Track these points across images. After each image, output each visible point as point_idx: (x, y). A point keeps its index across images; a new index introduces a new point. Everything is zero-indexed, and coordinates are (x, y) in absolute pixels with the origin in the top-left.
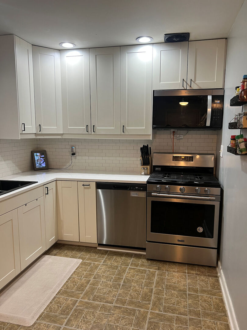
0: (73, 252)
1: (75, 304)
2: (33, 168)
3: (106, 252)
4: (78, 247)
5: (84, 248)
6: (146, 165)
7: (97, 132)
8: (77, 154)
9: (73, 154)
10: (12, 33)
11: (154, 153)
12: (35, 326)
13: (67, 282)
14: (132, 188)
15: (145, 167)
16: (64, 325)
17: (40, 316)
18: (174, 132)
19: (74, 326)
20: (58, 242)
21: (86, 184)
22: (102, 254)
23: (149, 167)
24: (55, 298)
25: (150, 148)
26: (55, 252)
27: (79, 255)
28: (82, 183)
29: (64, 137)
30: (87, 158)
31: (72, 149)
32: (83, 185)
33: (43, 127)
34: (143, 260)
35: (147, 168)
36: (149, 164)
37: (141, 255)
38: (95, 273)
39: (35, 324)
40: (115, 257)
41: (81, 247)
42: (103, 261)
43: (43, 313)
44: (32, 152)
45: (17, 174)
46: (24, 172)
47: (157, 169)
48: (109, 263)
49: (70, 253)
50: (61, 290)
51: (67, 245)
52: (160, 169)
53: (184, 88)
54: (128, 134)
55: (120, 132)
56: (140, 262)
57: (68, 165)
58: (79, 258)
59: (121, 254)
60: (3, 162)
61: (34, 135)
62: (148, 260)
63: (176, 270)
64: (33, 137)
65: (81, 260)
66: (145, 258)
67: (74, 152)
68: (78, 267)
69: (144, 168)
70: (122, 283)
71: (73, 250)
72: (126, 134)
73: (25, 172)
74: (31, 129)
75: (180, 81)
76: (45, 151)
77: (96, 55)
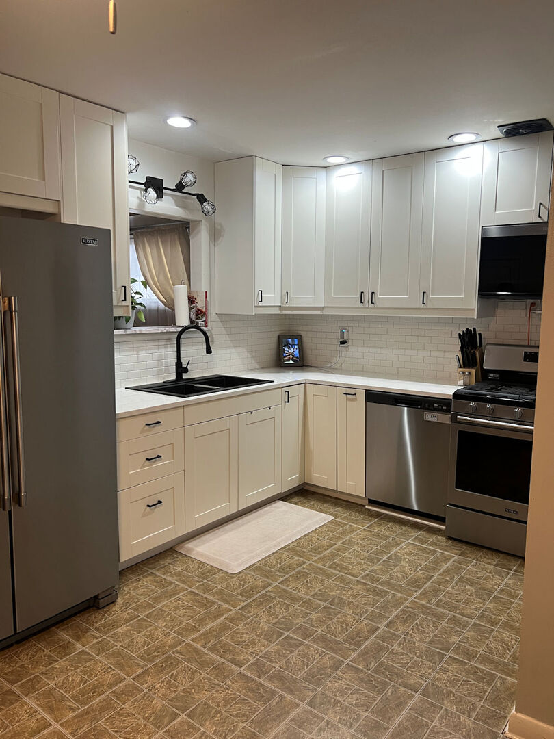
0: (324, 505)
1: (302, 565)
2: (280, 364)
3: (378, 515)
4: (335, 500)
5: (344, 503)
6: (469, 368)
7: (378, 305)
8: (349, 343)
9: (343, 342)
10: (250, 154)
11: (488, 344)
12: (241, 575)
13: (300, 539)
14: (427, 405)
15: (466, 370)
16: (277, 583)
17: (250, 567)
18: (533, 304)
19: (290, 587)
20: (306, 487)
21: (349, 392)
22: (371, 516)
23: (473, 371)
24: (276, 552)
25: (480, 334)
26: (296, 500)
27: (332, 510)
28: (344, 390)
29: (326, 312)
30: (366, 349)
31: (342, 333)
32: (345, 394)
33: (292, 295)
34: (440, 538)
35: (470, 373)
36: (476, 365)
37: (440, 530)
38: (348, 537)
39: (240, 572)
40: (390, 524)
41: (339, 501)
42: (367, 525)
43: (254, 564)
44: (279, 337)
45: (252, 370)
46: (264, 368)
47: (491, 375)
48: (377, 529)
49: (318, 505)
50: (287, 545)
51: (318, 493)
52: (497, 376)
53: (542, 219)
54: (431, 307)
55: (418, 304)
56: (432, 538)
57: (334, 360)
58: (330, 514)
59: (403, 523)
60: (233, 350)
61: (278, 308)
62: (449, 538)
63: (495, 563)
64: (277, 311)
65: (333, 518)
66: (444, 536)
67: (345, 338)
68: (324, 525)
69: (464, 373)
70: (385, 557)
71: (325, 502)
72: (428, 307)
73: (266, 368)
74: (273, 300)
75: (534, 208)
76: (301, 336)
77: (383, 171)
